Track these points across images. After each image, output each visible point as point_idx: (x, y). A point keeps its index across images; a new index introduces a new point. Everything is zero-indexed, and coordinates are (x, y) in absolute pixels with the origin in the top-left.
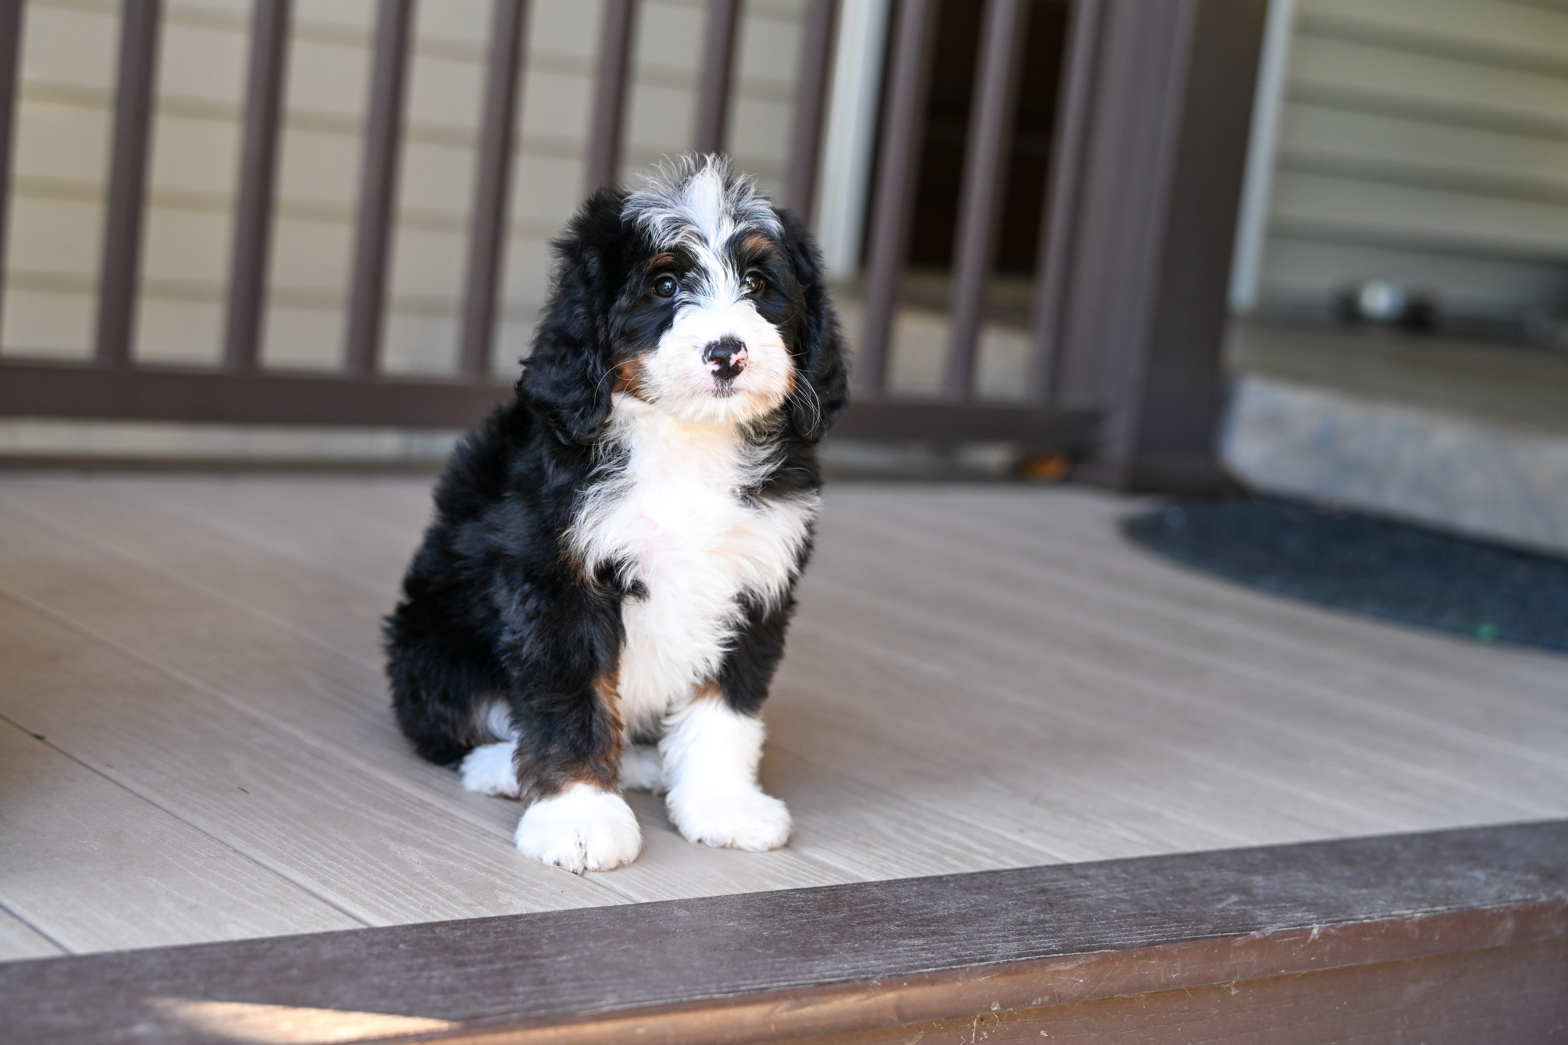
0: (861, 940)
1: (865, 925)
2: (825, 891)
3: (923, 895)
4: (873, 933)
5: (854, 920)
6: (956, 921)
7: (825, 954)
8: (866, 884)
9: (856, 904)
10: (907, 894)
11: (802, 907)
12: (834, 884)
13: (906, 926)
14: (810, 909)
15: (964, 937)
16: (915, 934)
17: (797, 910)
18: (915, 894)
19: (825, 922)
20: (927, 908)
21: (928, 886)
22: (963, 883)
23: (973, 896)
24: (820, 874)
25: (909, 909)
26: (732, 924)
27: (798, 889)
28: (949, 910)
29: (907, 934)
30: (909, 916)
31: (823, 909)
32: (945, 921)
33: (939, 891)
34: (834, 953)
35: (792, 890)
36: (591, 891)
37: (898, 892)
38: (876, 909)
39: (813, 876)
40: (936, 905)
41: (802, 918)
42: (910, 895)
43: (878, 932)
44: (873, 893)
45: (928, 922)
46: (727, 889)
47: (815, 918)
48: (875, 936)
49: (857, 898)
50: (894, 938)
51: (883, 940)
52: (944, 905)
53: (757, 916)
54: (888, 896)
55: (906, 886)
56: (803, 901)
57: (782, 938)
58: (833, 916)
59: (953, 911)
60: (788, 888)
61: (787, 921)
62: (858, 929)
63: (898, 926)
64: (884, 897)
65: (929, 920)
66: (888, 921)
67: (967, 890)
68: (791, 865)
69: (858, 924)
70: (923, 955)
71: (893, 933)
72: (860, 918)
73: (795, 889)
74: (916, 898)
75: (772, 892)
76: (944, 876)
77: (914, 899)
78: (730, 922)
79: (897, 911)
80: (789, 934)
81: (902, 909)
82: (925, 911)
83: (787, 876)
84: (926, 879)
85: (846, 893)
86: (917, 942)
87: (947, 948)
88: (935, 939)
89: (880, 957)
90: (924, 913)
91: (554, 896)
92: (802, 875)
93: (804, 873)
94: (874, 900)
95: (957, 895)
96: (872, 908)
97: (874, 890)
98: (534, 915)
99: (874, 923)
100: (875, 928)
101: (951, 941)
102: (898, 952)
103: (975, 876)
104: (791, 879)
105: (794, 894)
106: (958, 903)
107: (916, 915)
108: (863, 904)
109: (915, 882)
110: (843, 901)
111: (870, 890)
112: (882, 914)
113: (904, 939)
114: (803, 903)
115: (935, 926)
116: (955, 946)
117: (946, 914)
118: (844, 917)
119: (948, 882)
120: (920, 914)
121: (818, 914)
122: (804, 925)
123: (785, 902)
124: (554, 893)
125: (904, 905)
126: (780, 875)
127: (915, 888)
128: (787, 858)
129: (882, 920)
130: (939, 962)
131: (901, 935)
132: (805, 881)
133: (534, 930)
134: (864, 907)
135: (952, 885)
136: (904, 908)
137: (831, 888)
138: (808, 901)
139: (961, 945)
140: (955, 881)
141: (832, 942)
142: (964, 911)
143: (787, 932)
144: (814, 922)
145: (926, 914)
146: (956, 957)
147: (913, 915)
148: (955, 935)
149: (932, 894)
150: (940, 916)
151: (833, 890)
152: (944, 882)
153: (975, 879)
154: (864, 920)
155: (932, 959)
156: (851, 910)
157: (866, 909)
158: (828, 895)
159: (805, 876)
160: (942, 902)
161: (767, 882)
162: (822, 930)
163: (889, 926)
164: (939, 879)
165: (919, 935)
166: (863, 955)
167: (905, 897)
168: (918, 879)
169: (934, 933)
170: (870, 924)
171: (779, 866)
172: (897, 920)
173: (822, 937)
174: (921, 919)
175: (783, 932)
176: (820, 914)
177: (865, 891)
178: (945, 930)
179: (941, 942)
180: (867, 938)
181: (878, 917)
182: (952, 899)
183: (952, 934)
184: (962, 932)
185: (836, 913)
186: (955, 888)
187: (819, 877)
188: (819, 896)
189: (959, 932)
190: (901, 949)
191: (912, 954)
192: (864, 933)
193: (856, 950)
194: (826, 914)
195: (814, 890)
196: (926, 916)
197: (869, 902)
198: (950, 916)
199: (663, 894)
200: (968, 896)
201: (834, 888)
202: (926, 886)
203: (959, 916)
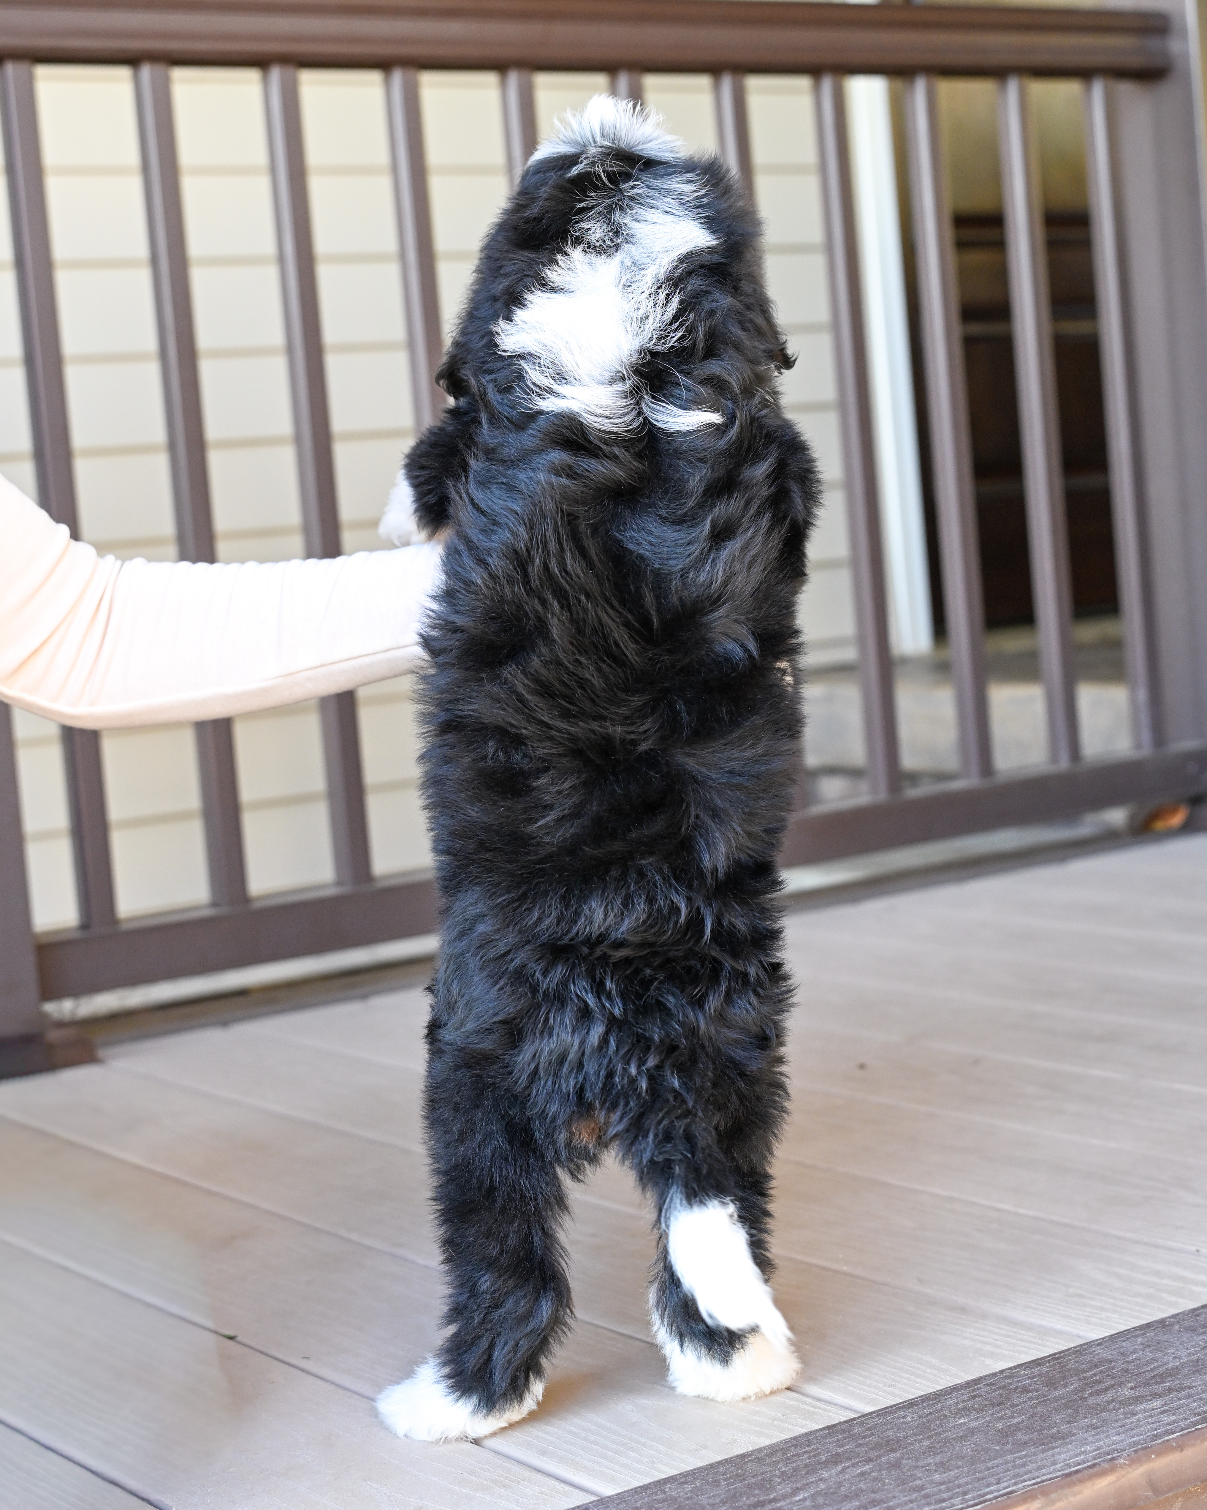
0: (1097, 1414)
1: (1097, 1394)
2: (1049, 1362)
3: (1149, 1346)
4: (1108, 1402)
5: (1085, 1390)
6: (1190, 1370)
7: (1064, 1437)
8: (1089, 1344)
9: (1084, 1371)
10: (1133, 1348)
11: (1030, 1385)
12: (1056, 1351)
13: (1139, 1387)
14: (1038, 1386)
15: (1201, 1389)
16: (1151, 1395)
17: (1025, 1390)
18: (1141, 1347)
19: (1057, 1399)
20: (1157, 1361)
21: (1153, 1334)
22: (1187, 1324)
23: (1201, 1337)
24: (1040, 1341)
25: (1139, 1366)
26: (962, 1421)
27: (1021, 1365)
28: (1180, 1358)
29: (1143, 1397)
30: (1141, 1374)
31: (1051, 1384)
32: (1178, 1373)
33: (1165, 1338)
34: (1073, 1435)
35: (1015, 1367)
36: (812, 1409)
37: (1123, 1347)
38: (1105, 1372)
39: (1033, 1345)
40: (1164, 1355)
41: (1031, 1399)
42: (1135, 1349)
43: (1113, 1401)
44: (1098, 1354)
45: (1161, 1378)
46: (949, 1378)
47: (1045, 1396)
48: (1111, 1406)
49: (1083, 1364)
50: (1131, 1404)
51: (1120, 1409)
52: (1173, 1354)
53: (985, 1406)
54: (1114, 1355)
55: (1129, 1338)
56: (1029, 1378)
57: (1017, 1428)
58: (1063, 1391)
59: (1184, 1360)
60: (1011, 1365)
61: (1017, 1405)
62: (1091, 1401)
63: (1132, 1388)
64: (1110, 1357)
65: (1162, 1375)
66: (1120, 1384)
67: (1193, 1330)
68: (1009, 1336)
69: (1091, 1394)
70: (1165, 1418)
71: (1129, 1399)
72: (1091, 1387)
73: (1018, 1365)
74: (1143, 1350)
75: (994, 1375)
76: (1167, 1318)
77: (1141, 1352)
78: (960, 1418)
79: (1127, 1371)
80: (1023, 1421)
81: (1131, 1366)
82: (1156, 1364)
83: (1006, 1350)
84: (1148, 1325)
85: (1070, 1360)
86: (1155, 1404)
87: (1187, 1405)
88: (1172, 1397)
89: (1121, 1430)
90: (1155, 1368)
91: (776, 1422)
92: (1022, 1346)
93: (1023, 1343)
94: (1102, 1362)
95: (1185, 1339)
96: (1101, 1372)
97: (1099, 1350)
98: (760, 1450)
99: (1106, 1390)
100: (1108, 1396)
101: (1189, 1396)
102: (1139, 1420)
103: (1198, 1312)
104: (1012, 1353)
105: (1018, 1372)
106: (1187, 1349)
107: (1147, 1371)
108: (1090, 1369)
109: (1138, 1332)
110: (1070, 1370)
111: (1094, 1351)
112: (1112, 1378)
113: (1141, 1403)
114: (1029, 1381)
115: (1169, 1381)
116: (1195, 1401)
117: (1178, 1364)
118: (1075, 1389)
119: (1172, 1324)
120: (1152, 1370)
121: (1046, 1391)
122: (1036, 1407)
123: (1011, 1384)
124: (775, 1419)
125: (1133, 1362)
126: (999, 1351)
127: (1140, 1340)
128: (1002, 1329)
129: (1114, 1384)
130: (1182, 1424)
131: (1137, 1400)
132: (1026, 1353)
133: (764, 1469)
134: (1092, 1373)
135: (1177, 1327)
136: (1134, 1366)
137: (1054, 1357)
138: (1034, 1377)
139: (1200, 1399)
140: (1179, 1322)
141: (1069, 1422)
142: (1195, 1357)
143: (1020, 1419)
144: (1045, 1401)
145: (1158, 1367)
146: (1199, 1414)
147: (1144, 1372)
148: (1192, 1388)
149: (1158, 1343)
150: (1172, 1369)
151: (1057, 1359)
152: (1167, 1325)
153: (1198, 1315)
154: (1095, 1389)
155: (1174, 1422)
156: (1080, 1379)
157: (1095, 1375)
158: (1053, 1366)
159: (1025, 1347)
160: (1170, 1351)
161: (988, 1361)
162: (1055, 1409)
163: (1122, 1391)
164: (1162, 1323)
165: (1156, 1396)
166: (1103, 1432)
167: (1131, 1353)
168: (1141, 1328)
169: (1170, 1390)
170: (1102, 1392)
171: (996, 1340)
172: (1129, 1382)
173: (1057, 1418)
174: (1154, 1376)
175: (1016, 1420)
176: (1049, 1390)
177: (1090, 1353)
178: (1180, 1384)
179: (1179, 1400)
180: (1103, 1411)
181: (1109, 1382)
182: (1180, 1344)
183: (1189, 1387)
184: (1198, 1383)
185: (1065, 1386)
186: (1180, 1331)
187: (1039, 1345)
188: (1044, 1369)
189: (1196, 1384)
190: (1140, 1416)
191: (1153, 1420)
192: (1098, 1405)
193: (1094, 1427)
194: (1056, 1389)
195: (1037, 1362)
196: (1157, 1371)
197: (1096, 1366)
198: (1183, 1365)
199: (886, 1398)
200: (1195, 1338)
201: (1057, 1356)
202: (1150, 1334)
203: (1191, 1364)
